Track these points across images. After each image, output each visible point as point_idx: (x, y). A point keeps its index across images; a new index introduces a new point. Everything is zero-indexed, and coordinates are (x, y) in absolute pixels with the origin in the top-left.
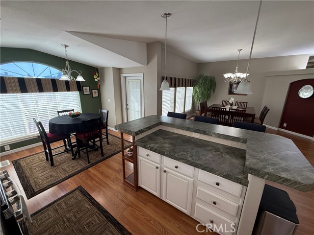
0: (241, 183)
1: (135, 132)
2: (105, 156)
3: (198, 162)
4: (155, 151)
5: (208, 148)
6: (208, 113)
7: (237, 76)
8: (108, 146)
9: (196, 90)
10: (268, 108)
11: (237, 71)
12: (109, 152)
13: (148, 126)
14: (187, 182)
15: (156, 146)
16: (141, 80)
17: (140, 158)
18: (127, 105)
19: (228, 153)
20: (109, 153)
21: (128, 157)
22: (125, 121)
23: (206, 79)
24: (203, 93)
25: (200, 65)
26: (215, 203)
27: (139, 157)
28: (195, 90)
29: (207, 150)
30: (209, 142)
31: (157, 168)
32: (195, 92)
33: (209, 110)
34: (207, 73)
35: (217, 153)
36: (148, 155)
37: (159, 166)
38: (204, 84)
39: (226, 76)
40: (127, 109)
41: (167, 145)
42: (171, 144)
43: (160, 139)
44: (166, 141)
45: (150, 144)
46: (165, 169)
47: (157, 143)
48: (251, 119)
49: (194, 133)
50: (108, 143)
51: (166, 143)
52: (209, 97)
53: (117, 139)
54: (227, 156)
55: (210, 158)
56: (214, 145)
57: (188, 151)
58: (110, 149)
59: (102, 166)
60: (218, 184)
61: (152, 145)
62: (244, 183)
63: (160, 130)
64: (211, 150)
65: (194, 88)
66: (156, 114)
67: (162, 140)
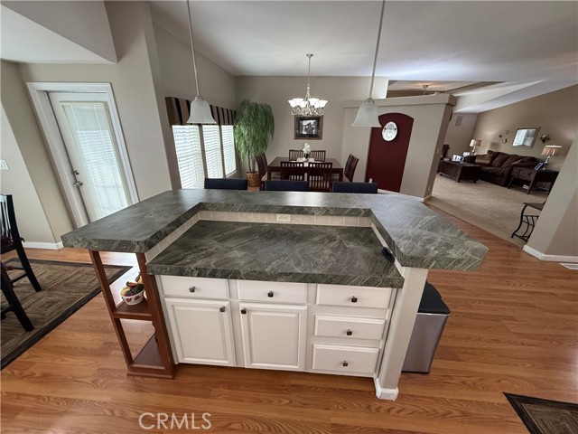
0: (392, 286)
1: (145, 242)
2: (38, 328)
3: (315, 271)
4: (213, 275)
5: (316, 239)
6: (273, 174)
7: (312, 104)
8: (40, 294)
9: (240, 132)
10: (356, 156)
11: (308, 94)
12: (50, 310)
13: (173, 218)
14: (294, 315)
15: (212, 263)
16: (106, 104)
17: (168, 302)
18: (74, 173)
19: (349, 239)
20: (52, 313)
21: (131, 308)
22: (82, 222)
23: (255, 109)
24: (254, 138)
25: (240, 80)
26: (349, 333)
27: (167, 300)
28: (237, 131)
29: (316, 243)
30: (309, 226)
31: (222, 310)
32: (238, 135)
33: (272, 169)
34: (256, 98)
35: (335, 244)
36: (192, 290)
37: (225, 304)
38: (255, 119)
39: (294, 103)
40: (78, 185)
41: (236, 254)
42: (243, 248)
43: (211, 243)
44: (229, 244)
45: (194, 262)
46: (243, 306)
47: (210, 255)
48: (338, 177)
49: (278, 216)
50: (37, 286)
51: (231, 249)
52: (264, 144)
53: (67, 268)
54: (352, 245)
55: (330, 255)
56: (323, 231)
57: (286, 255)
58: (53, 302)
59: (37, 359)
60: (354, 300)
61: (200, 263)
62: (397, 283)
63: (201, 223)
64: (322, 242)
65: (234, 127)
66: (171, 189)
67: (218, 245)
